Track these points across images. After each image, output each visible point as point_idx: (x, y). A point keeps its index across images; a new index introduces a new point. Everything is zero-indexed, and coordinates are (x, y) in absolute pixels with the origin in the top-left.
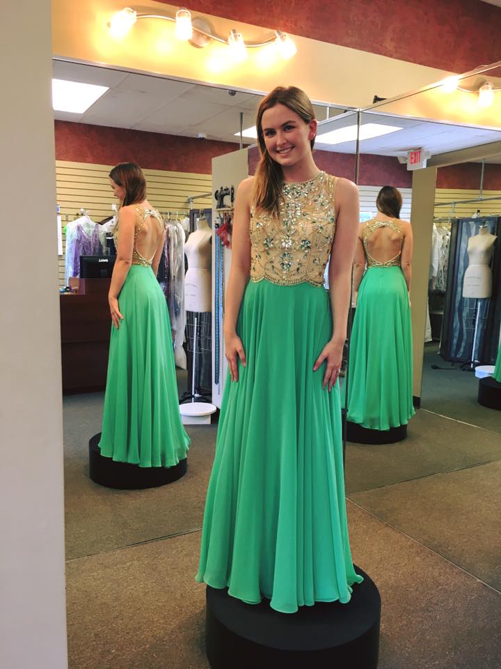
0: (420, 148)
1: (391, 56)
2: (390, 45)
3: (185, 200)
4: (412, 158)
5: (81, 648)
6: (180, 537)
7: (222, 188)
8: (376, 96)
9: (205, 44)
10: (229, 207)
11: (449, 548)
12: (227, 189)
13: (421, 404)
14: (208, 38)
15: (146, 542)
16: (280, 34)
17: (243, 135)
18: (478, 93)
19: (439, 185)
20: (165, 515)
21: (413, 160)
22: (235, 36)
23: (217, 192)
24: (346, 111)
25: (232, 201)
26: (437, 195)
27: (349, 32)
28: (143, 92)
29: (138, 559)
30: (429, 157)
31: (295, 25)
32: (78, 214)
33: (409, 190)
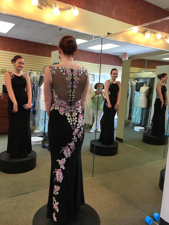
0: (126, 53)
1: (114, 19)
2: (114, 15)
3: (44, 66)
4: (124, 56)
8: (108, 33)
9: (44, 8)
11: (129, 198)
12: (56, 63)
13: (123, 141)
14: (45, 6)
16: (73, 7)
18: (145, 34)
19: (131, 67)
21: (124, 57)
22: (55, 6)
24: (98, 37)
26: (130, 69)
27: (100, 8)
28: (28, 27)
30: (129, 56)
31: (79, 4)
32: (2, 69)
33: (122, 67)
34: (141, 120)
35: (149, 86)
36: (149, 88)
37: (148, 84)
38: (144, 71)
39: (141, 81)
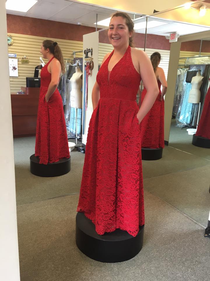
0: (175, 32)
3: (72, 53)
4: (171, 37)
5: (27, 239)
6: (67, 196)
7: (87, 49)
8: (155, 10)
10: (90, 58)
12: (89, 50)
13: (169, 144)
15: (53, 198)
17: (97, 24)
18: (200, 10)
19: (181, 50)
20: (62, 188)
23: (85, 50)
24: (141, 16)
25: (92, 55)
26: (180, 54)
28: (53, 3)
29: (50, 205)
30: (179, 37)
32: (23, 58)
33: (169, 51)
34: (191, 119)
35: (204, 75)
36: (203, 78)
37: (202, 73)
38: (198, 56)
39: (193, 69)
